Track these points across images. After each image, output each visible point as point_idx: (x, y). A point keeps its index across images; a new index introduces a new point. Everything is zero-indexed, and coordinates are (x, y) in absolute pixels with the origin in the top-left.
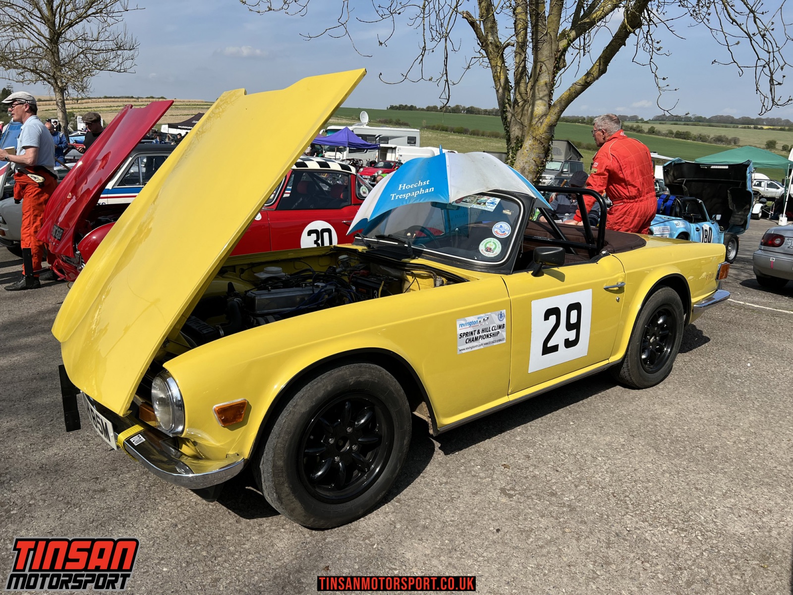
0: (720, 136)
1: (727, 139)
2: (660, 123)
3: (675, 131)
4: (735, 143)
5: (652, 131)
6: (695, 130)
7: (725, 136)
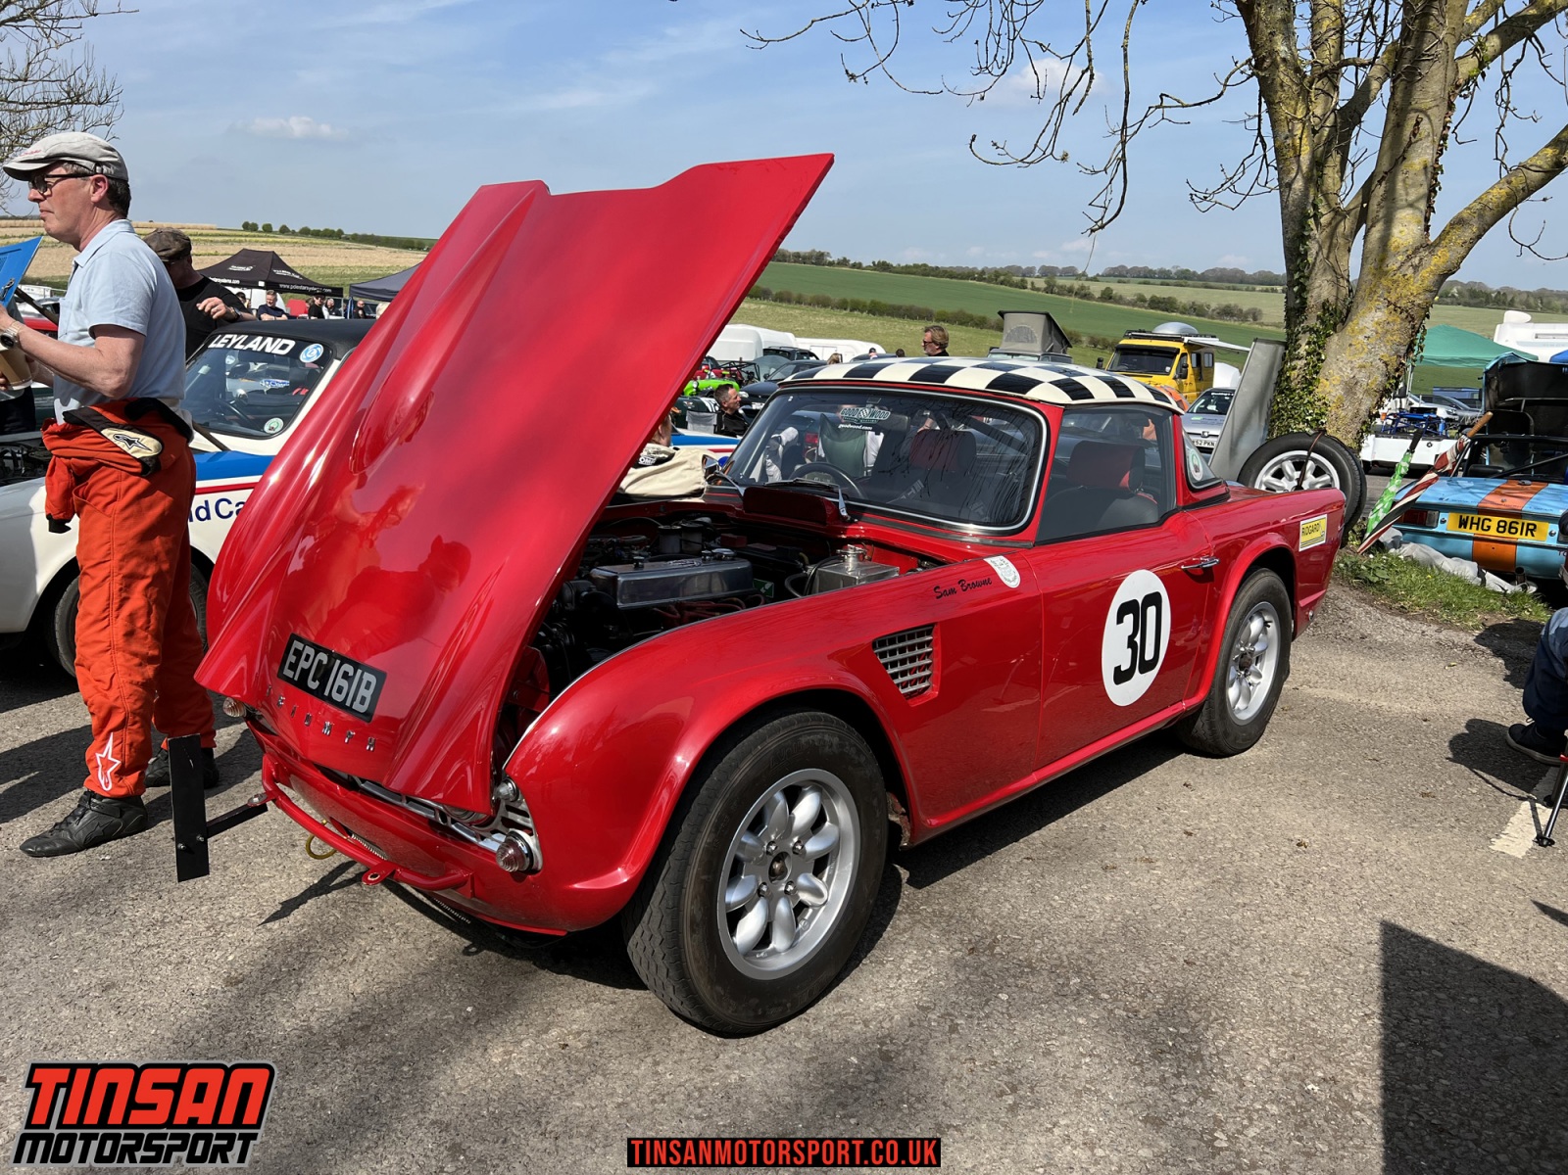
0: (1228, 306)
1: (1241, 311)
2: (1119, 282)
3: (1148, 297)
4: (1255, 319)
5: (1107, 296)
6: (1184, 295)
7: (1236, 306)
